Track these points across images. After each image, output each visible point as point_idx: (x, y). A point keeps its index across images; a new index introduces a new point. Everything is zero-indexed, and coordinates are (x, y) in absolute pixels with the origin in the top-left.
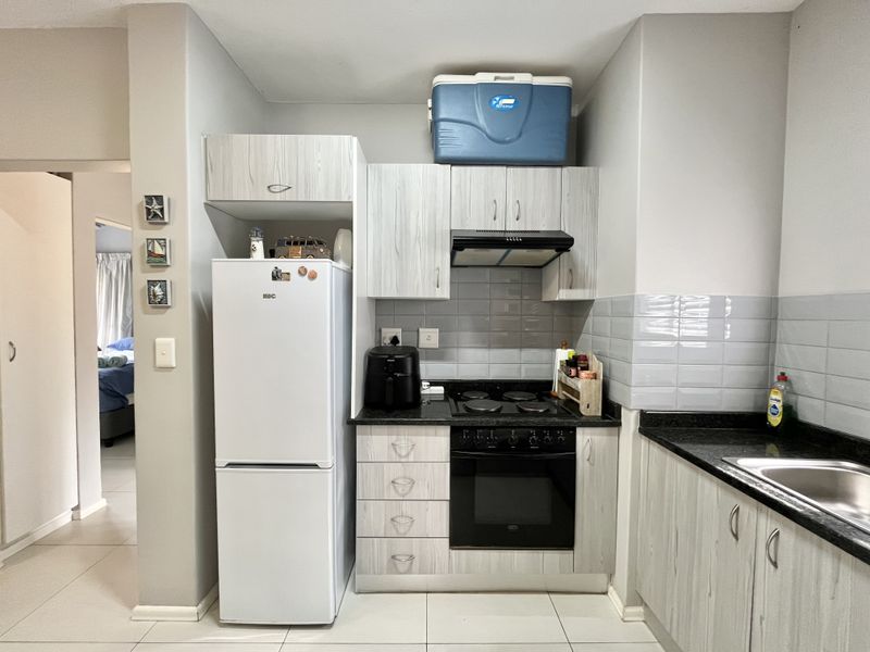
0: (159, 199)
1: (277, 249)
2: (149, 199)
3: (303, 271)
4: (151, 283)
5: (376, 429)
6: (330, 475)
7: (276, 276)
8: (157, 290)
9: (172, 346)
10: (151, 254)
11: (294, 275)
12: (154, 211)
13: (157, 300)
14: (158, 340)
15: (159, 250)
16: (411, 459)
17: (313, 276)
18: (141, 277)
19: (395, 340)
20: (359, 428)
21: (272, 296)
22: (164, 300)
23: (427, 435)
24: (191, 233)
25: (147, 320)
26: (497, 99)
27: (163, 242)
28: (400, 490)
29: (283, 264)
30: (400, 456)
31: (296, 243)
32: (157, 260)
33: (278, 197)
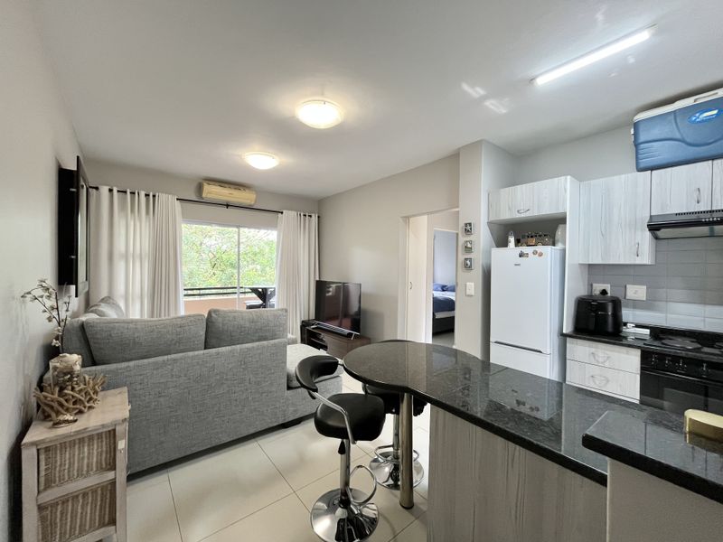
0: (470, 224)
1: (522, 240)
2: (466, 225)
3: (535, 253)
4: (466, 259)
5: (580, 341)
6: (548, 358)
7: (521, 255)
8: (468, 262)
9: (473, 287)
10: (466, 247)
11: (531, 255)
12: (468, 229)
13: (468, 266)
14: (468, 283)
15: (469, 246)
16: (607, 364)
17: (541, 255)
18: (462, 257)
19: (604, 292)
20: (568, 339)
21: (518, 265)
22: (470, 267)
23: (619, 352)
24: (483, 236)
25: (463, 274)
26: (697, 115)
27: (471, 242)
28: (597, 383)
29: (525, 249)
30: (598, 361)
31: (532, 237)
32: (468, 249)
33: (523, 215)
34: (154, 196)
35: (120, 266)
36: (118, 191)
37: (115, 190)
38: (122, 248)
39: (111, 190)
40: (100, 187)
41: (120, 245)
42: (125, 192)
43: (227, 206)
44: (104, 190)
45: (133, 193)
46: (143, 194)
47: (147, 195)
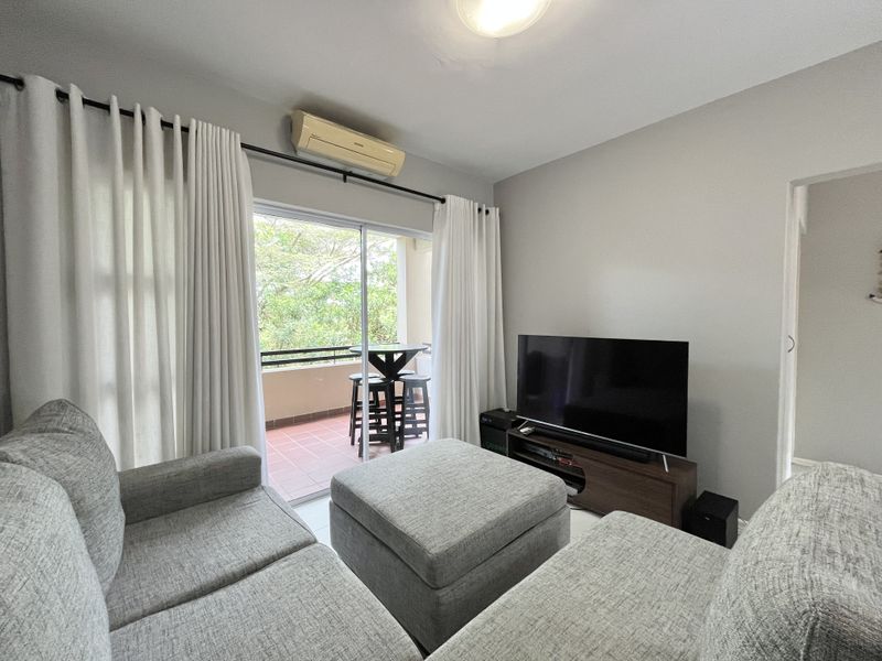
34: (185, 130)
35: (100, 312)
36: (85, 102)
37: (76, 96)
38: (105, 261)
39: (62, 96)
40: (28, 79)
41: (98, 254)
42: (106, 108)
43: (346, 174)
44: (42, 90)
45: (127, 114)
46: (155, 118)
47: (168, 126)
